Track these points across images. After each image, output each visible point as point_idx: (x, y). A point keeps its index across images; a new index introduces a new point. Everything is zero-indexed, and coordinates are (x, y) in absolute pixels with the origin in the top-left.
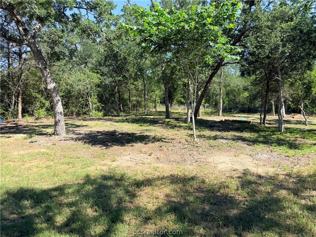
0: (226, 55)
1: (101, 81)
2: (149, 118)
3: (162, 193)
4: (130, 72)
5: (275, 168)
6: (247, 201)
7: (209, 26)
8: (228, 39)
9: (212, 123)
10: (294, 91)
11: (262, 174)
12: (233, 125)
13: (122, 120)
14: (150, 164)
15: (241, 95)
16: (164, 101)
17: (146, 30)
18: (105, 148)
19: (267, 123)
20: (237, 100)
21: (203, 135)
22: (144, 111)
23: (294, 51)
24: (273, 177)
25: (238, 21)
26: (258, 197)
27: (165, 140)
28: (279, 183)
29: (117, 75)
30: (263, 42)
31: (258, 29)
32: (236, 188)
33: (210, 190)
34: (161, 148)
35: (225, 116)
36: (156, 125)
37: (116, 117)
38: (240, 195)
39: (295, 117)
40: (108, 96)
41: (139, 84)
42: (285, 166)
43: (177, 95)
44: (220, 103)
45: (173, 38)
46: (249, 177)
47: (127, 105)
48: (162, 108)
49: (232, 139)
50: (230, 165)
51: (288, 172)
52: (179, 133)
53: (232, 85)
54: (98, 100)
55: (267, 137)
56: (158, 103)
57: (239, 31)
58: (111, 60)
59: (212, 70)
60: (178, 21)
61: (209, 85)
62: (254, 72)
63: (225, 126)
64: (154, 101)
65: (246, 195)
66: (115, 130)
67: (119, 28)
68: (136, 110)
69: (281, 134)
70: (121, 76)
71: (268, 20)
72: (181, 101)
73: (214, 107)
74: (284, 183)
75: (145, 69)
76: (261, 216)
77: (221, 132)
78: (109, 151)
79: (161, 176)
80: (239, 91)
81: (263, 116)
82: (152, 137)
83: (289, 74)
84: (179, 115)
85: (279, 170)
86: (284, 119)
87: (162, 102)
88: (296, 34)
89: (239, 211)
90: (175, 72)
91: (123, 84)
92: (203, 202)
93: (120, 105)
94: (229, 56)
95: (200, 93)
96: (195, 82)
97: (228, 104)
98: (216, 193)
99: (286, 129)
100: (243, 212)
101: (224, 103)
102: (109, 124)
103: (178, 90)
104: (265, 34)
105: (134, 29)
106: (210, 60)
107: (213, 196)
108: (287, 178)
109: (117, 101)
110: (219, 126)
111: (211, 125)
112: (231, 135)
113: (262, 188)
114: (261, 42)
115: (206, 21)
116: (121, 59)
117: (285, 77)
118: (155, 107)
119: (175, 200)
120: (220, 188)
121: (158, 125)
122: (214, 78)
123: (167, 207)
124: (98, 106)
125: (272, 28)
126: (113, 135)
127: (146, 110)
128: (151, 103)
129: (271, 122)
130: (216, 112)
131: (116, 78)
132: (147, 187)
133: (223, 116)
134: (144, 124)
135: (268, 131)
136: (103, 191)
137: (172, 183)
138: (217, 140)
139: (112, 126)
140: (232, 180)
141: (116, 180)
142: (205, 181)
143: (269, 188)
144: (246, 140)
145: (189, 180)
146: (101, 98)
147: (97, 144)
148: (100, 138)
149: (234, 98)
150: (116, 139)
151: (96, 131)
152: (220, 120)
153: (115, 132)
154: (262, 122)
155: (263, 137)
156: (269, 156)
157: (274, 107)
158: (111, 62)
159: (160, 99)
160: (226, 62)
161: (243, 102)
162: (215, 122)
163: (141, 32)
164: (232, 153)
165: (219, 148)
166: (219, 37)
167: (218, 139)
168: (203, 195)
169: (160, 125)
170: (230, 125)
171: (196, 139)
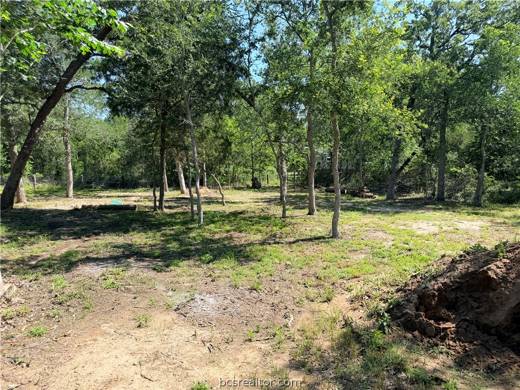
9: (54, 216)
12: (101, 216)
15: (107, 157)
19: (165, 207)
20: (100, 166)
35: (81, 196)
44: (67, 171)
49: (112, 258)
53: (89, 136)
55: (180, 238)
59: (43, 98)
61: (39, 131)
63: (85, 222)
69: (200, 227)
73: (55, 180)
77: (79, 238)
95: (17, 148)
97: (83, 173)
101: (74, 170)
110: (71, 222)
111: (52, 224)
112: (107, 246)
122: (49, 118)
130: (59, 189)
133: (77, 196)
135: (175, 224)
138: (75, 271)
144: (145, 255)
149: (93, 162)
152: (71, 209)
154: (157, 205)
155: (174, 240)
161: (111, 169)
167: (76, 264)
170: (96, 218)
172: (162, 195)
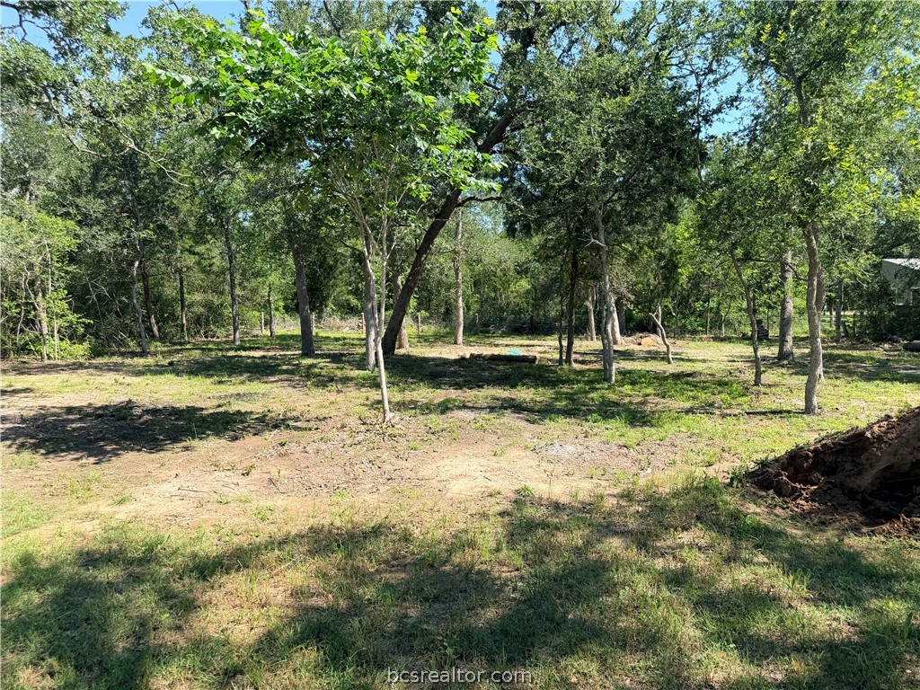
0: (462, 176)
1: (78, 241)
2: (249, 357)
3: (280, 588)
4: (182, 215)
5: (595, 481)
6: (522, 578)
7: (411, 92)
8: (468, 132)
9: (437, 365)
10: (637, 275)
11: (564, 500)
12: (491, 368)
13: (157, 365)
14: (246, 502)
15: (512, 288)
16: (297, 305)
17: (224, 90)
18: (92, 460)
19: (576, 361)
20: (502, 302)
21: (412, 402)
22: (232, 337)
23: (635, 173)
24: (590, 504)
25: (495, 83)
26: (552, 565)
27: (298, 424)
28: (604, 518)
29: (137, 223)
30: (558, 144)
31: (544, 109)
32: (493, 545)
33: (424, 559)
34: (282, 450)
35: (472, 344)
36: (272, 379)
37: (135, 359)
38: (505, 565)
39: (644, 341)
40: (105, 291)
41: (214, 250)
42: (618, 472)
43: (335, 285)
44: (457, 308)
45: (309, 120)
46: (530, 511)
47: (173, 317)
48: (291, 327)
49: (489, 407)
50: (481, 481)
51: (625, 486)
52: (340, 397)
53: (486, 260)
54: (69, 303)
55: (575, 397)
56: (277, 309)
57: (500, 112)
58: (114, 176)
59: (431, 217)
60: (323, 71)
61: (426, 259)
62: (540, 225)
63: (470, 373)
64: (266, 306)
65: (520, 562)
66: (130, 401)
67: (137, 79)
68: (205, 333)
69: (609, 388)
70: (152, 226)
71: (571, 88)
72: (349, 305)
73: (444, 320)
74: (615, 519)
75: (230, 208)
76: (558, 616)
77: (461, 389)
78: (106, 472)
79: (279, 536)
80: (504, 275)
81: (565, 343)
82: (255, 417)
83: (626, 232)
84: (345, 344)
85: (604, 483)
86: (616, 348)
87: (292, 309)
88: (637, 129)
89: (500, 611)
90: (325, 218)
91: (158, 251)
92: (403, 597)
93: (149, 318)
94: (472, 180)
95: (401, 280)
96: (382, 250)
97: (479, 312)
98: (442, 566)
99: (623, 373)
100: (511, 613)
101: (468, 307)
102: (108, 382)
103: (337, 272)
104: (562, 125)
105: (185, 85)
106: (421, 190)
107: (431, 576)
108: (624, 504)
109: (138, 307)
110: (455, 372)
111: (434, 372)
112: (487, 398)
113: (561, 538)
114: (554, 144)
115: (403, 78)
116: (149, 174)
117: (615, 240)
118: (268, 323)
119: (320, 602)
120: (450, 552)
121: (276, 378)
122: (437, 240)
123: (295, 627)
124: (72, 322)
125: (578, 109)
126: (123, 418)
127: (237, 334)
128: (253, 310)
129: (587, 358)
130: (448, 333)
131: (135, 234)
132: (233, 574)
133: (468, 343)
134: (230, 376)
135: (578, 382)
136: (81, 604)
137: (312, 553)
138: (449, 414)
139: (121, 387)
140: (485, 523)
141: (131, 562)
142: (410, 535)
143: (578, 537)
144: (525, 409)
145: (365, 538)
146: (79, 297)
147: (63, 451)
148: (74, 429)
149: (493, 295)
150: (134, 428)
151: (62, 408)
152: (457, 358)
153: (129, 405)
154: (564, 358)
155: (566, 398)
156: (580, 449)
157: (593, 318)
158: (116, 182)
159: (285, 299)
160: (469, 195)
161: (518, 305)
162: (446, 362)
163: (207, 93)
164: (487, 447)
165: (453, 436)
166: (442, 124)
167: (452, 409)
168: (403, 576)
169: (284, 377)
170: (484, 370)
171: (389, 415)
172: (570, 344)
